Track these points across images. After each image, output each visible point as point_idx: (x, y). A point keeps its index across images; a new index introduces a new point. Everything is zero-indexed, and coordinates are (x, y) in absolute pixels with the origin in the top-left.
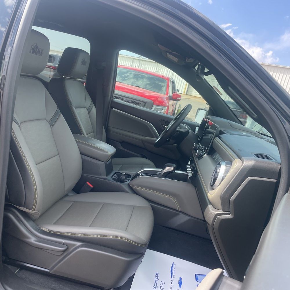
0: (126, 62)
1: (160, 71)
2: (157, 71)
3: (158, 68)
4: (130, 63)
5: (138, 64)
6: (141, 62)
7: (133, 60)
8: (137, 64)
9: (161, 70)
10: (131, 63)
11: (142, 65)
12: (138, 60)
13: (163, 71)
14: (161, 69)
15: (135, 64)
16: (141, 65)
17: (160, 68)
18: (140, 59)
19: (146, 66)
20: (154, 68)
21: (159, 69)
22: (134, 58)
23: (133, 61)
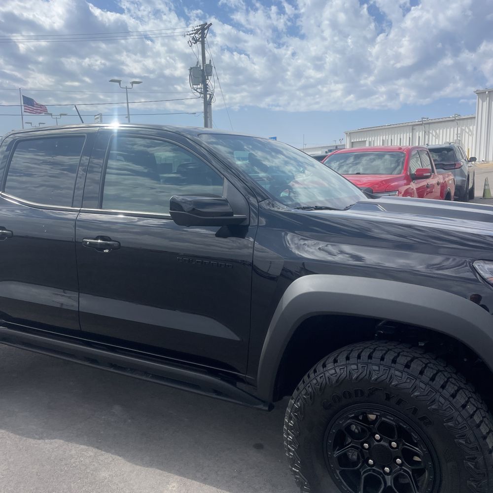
0: (402, 135)
1: (466, 132)
2: (459, 133)
3: (459, 129)
4: (408, 134)
5: (424, 132)
6: (427, 126)
7: (412, 127)
8: (421, 133)
9: (467, 130)
10: (411, 134)
11: (431, 132)
12: (421, 124)
13: (470, 130)
14: (466, 128)
15: (418, 133)
16: (429, 132)
17: (464, 128)
18: (424, 122)
19: (438, 131)
20: (452, 130)
21: (461, 128)
22: (414, 123)
23: (412, 129)
